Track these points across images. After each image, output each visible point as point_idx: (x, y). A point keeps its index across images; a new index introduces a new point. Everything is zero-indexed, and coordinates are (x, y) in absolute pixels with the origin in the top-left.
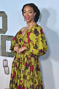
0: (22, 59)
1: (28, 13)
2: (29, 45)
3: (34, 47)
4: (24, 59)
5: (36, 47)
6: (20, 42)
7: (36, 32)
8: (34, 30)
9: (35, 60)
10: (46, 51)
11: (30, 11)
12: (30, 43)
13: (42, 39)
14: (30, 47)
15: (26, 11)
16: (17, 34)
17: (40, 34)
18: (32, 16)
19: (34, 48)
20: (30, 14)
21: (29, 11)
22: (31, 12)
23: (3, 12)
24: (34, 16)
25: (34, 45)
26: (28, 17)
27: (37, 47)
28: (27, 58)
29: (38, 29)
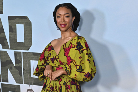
0: (58, 88)
1: (64, 18)
2: (70, 68)
3: (77, 69)
4: (61, 88)
5: (80, 70)
6: (53, 62)
7: (79, 47)
8: (76, 44)
9: (77, 89)
10: (94, 74)
11: (67, 15)
12: (71, 64)
13: (89, 57)
14: (71, 70)
15: (60, 14)
16: (45, 50)
17: (85, 49)
18: (69, 23)
19: (77, 71)
20: (67, 20)
21: (65, 14)
22: (68, 17)
23: (25, 18)
24: (73, 21)
25: (78, 67)
26: (64, 23)
27: (82, 69)
28: (66, 86)
29: (82, 42)
